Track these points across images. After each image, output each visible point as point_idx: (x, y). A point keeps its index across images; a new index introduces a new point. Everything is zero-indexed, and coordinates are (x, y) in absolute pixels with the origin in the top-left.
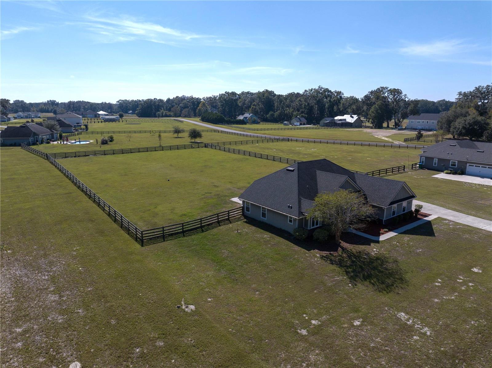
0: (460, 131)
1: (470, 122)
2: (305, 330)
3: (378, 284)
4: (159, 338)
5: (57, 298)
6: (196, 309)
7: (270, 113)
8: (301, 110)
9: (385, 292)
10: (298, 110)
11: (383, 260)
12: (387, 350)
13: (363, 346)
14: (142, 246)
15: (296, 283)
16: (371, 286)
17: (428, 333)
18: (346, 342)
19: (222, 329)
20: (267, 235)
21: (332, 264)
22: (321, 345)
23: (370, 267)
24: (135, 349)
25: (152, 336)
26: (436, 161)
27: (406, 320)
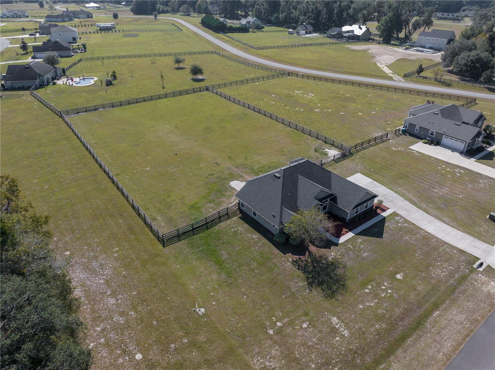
0: (461, 68)
1: (473, 58)
2: (272, 331)
3: (326, 290)
4: (184, 336)
5: (115, 302)
6: (205, 311)
7: (275, 15)
8: (307, 15)
9: (329, 298)
10: (305, 15)
11: (336, 265)
12: (317, 348)
13: (304, 344)
14: (164, 247)
15: (271, 288)
16: (321, 292)
17: (346, 335)
18: (295, 341)
19: (221, 329)
20: (256, 236)
21: (299, 269)
22: (280, 343)
23: (325, 273)
24: (171, 344)
25: (180, 335)
26: (417, 127)
27: (336, 324)
